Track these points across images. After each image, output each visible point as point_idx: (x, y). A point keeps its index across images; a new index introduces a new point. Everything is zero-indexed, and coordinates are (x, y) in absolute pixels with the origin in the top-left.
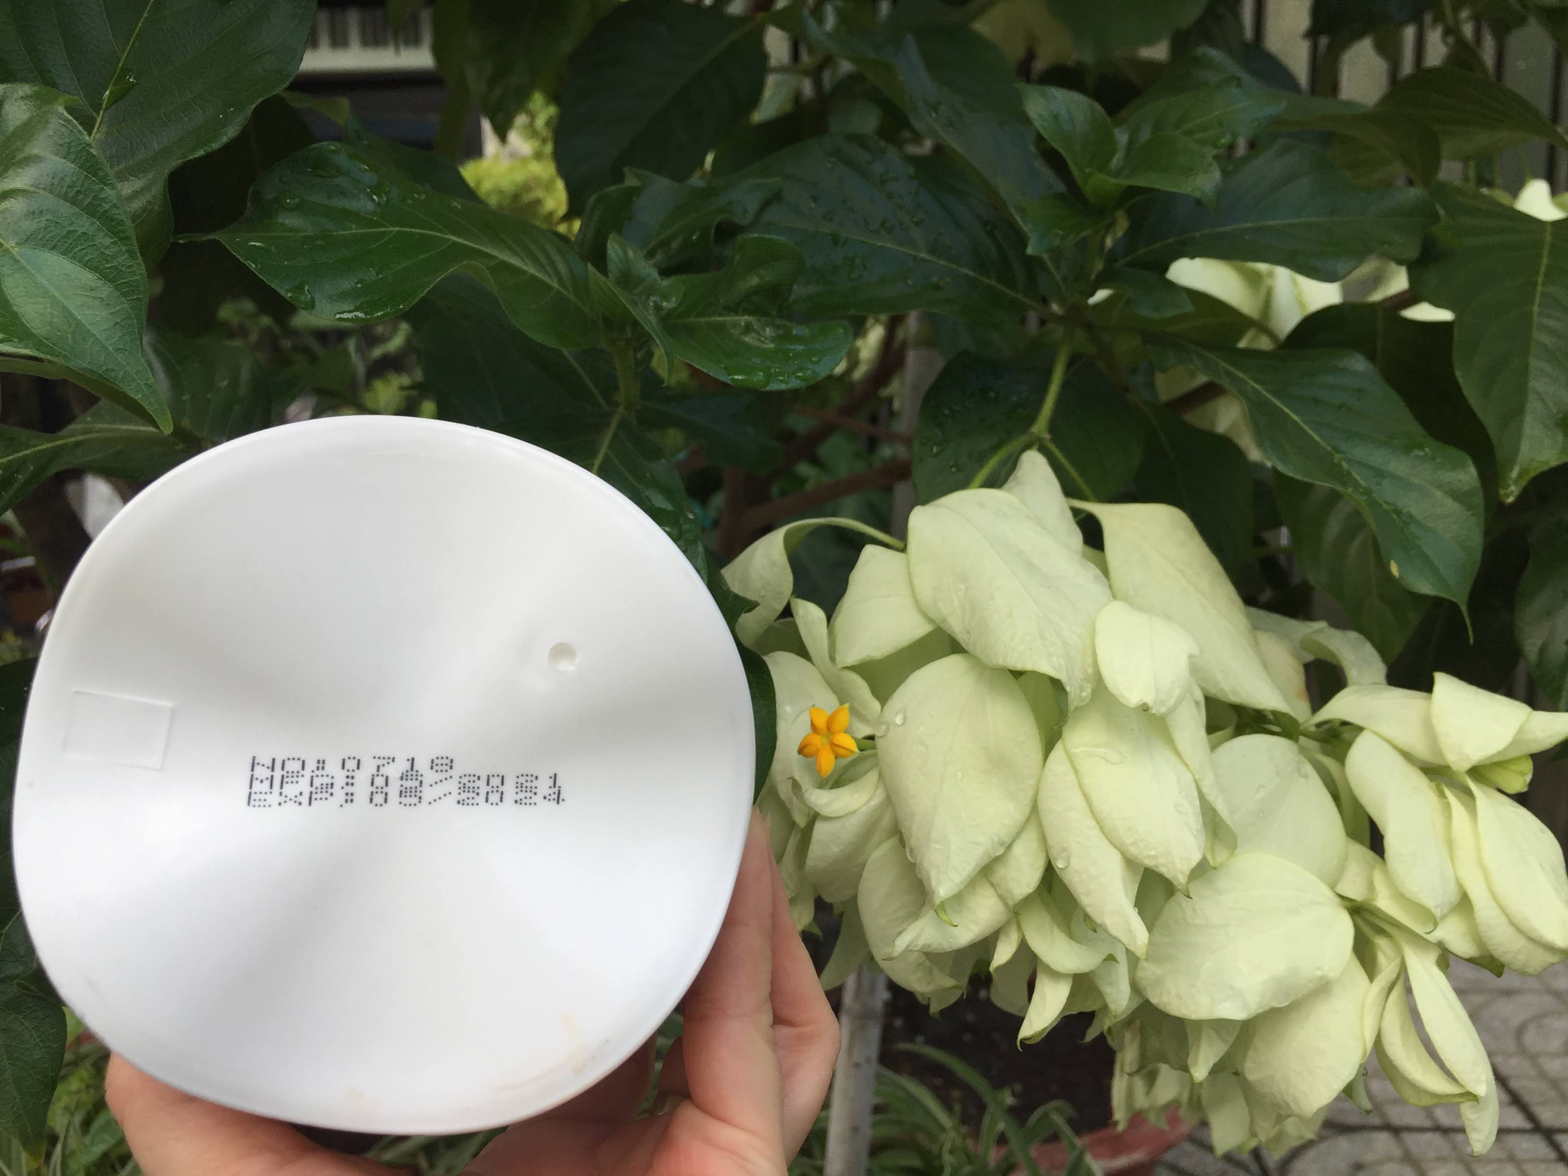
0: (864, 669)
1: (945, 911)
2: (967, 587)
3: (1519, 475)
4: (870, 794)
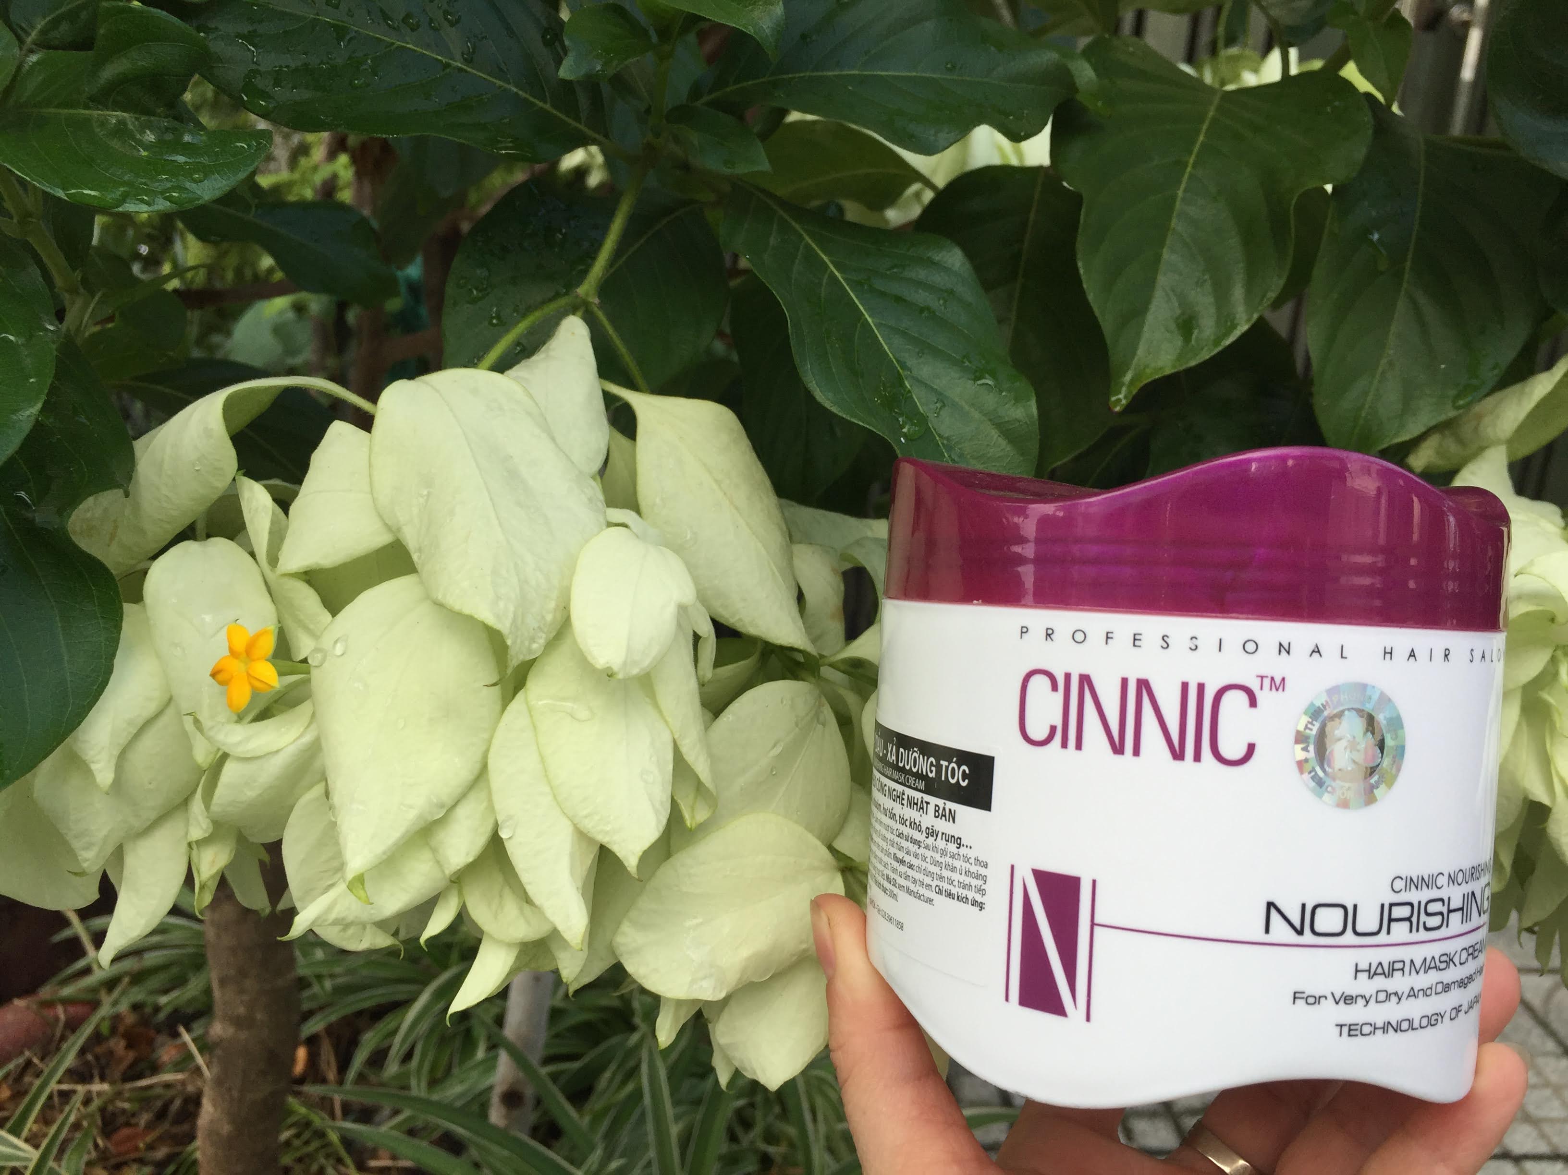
0: (310, 577)
1: (363, 884)
2: (429, 494)
3: (1132, 382)
4: (302, 729)
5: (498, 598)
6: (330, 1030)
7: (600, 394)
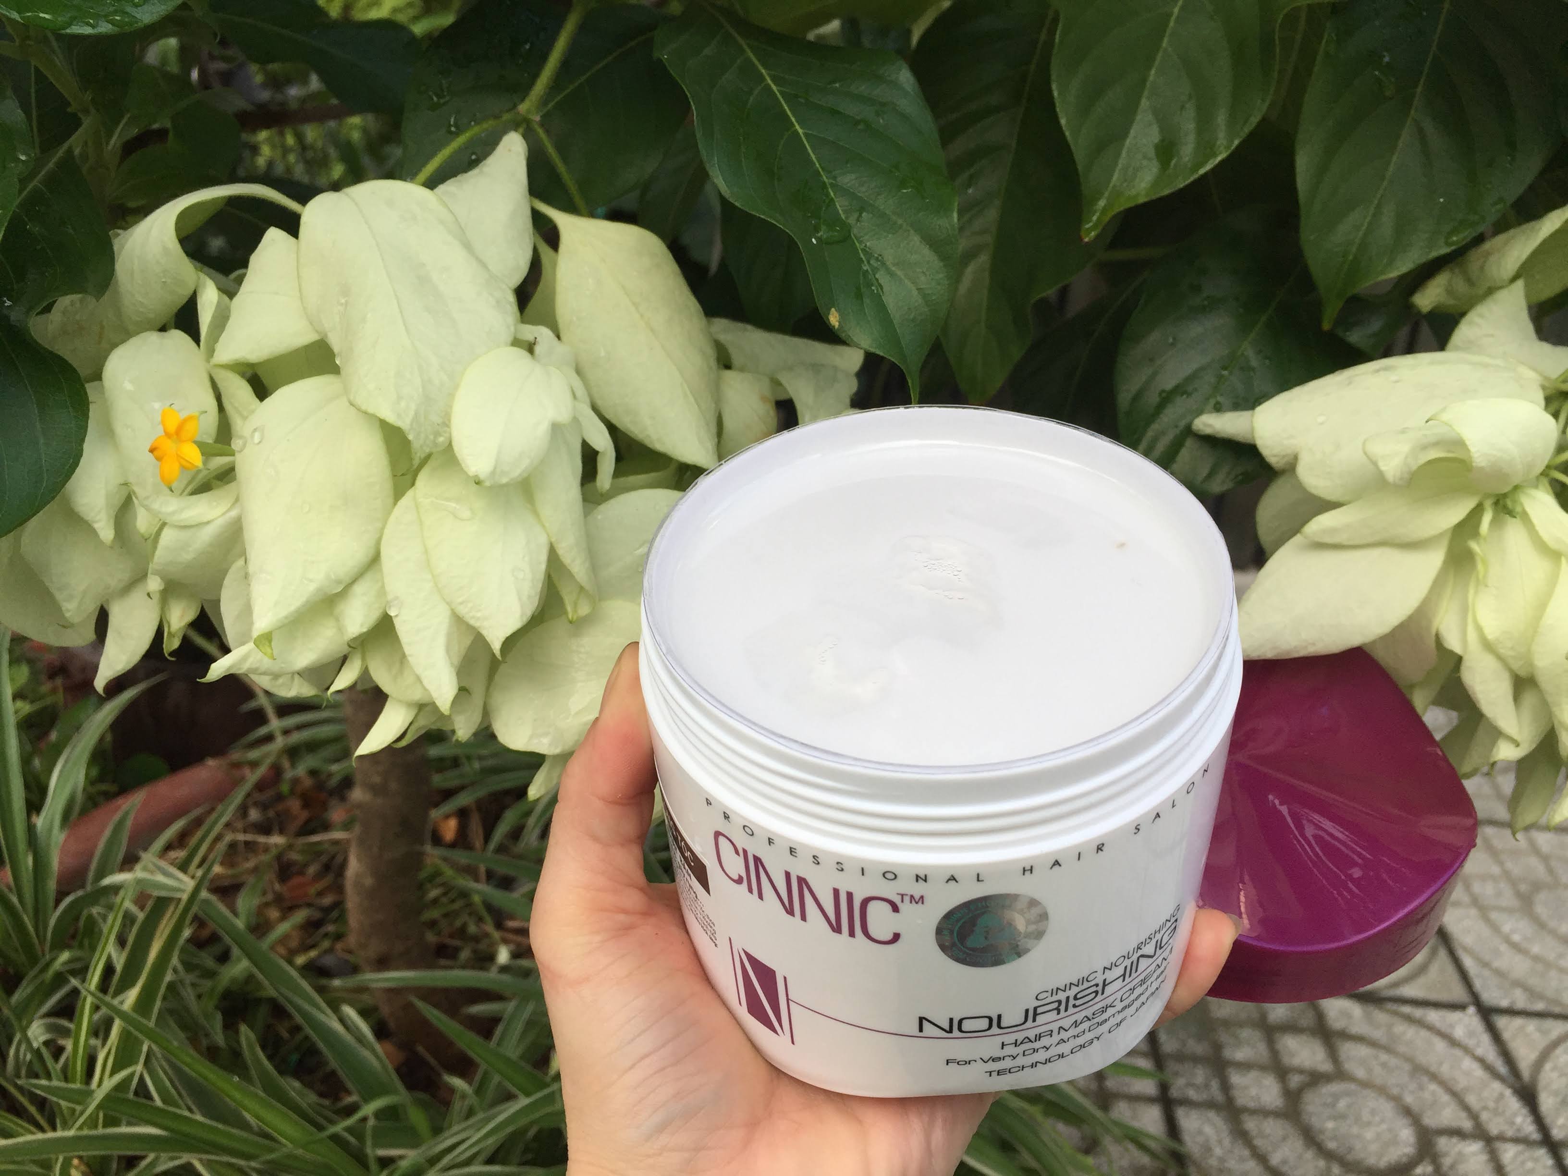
1: (270, 641)
2: (347, 302)
3: (1104, 210)
4: (229, 505)
5: (400, 398)
6: (480, 804)
7: (528, 213)
